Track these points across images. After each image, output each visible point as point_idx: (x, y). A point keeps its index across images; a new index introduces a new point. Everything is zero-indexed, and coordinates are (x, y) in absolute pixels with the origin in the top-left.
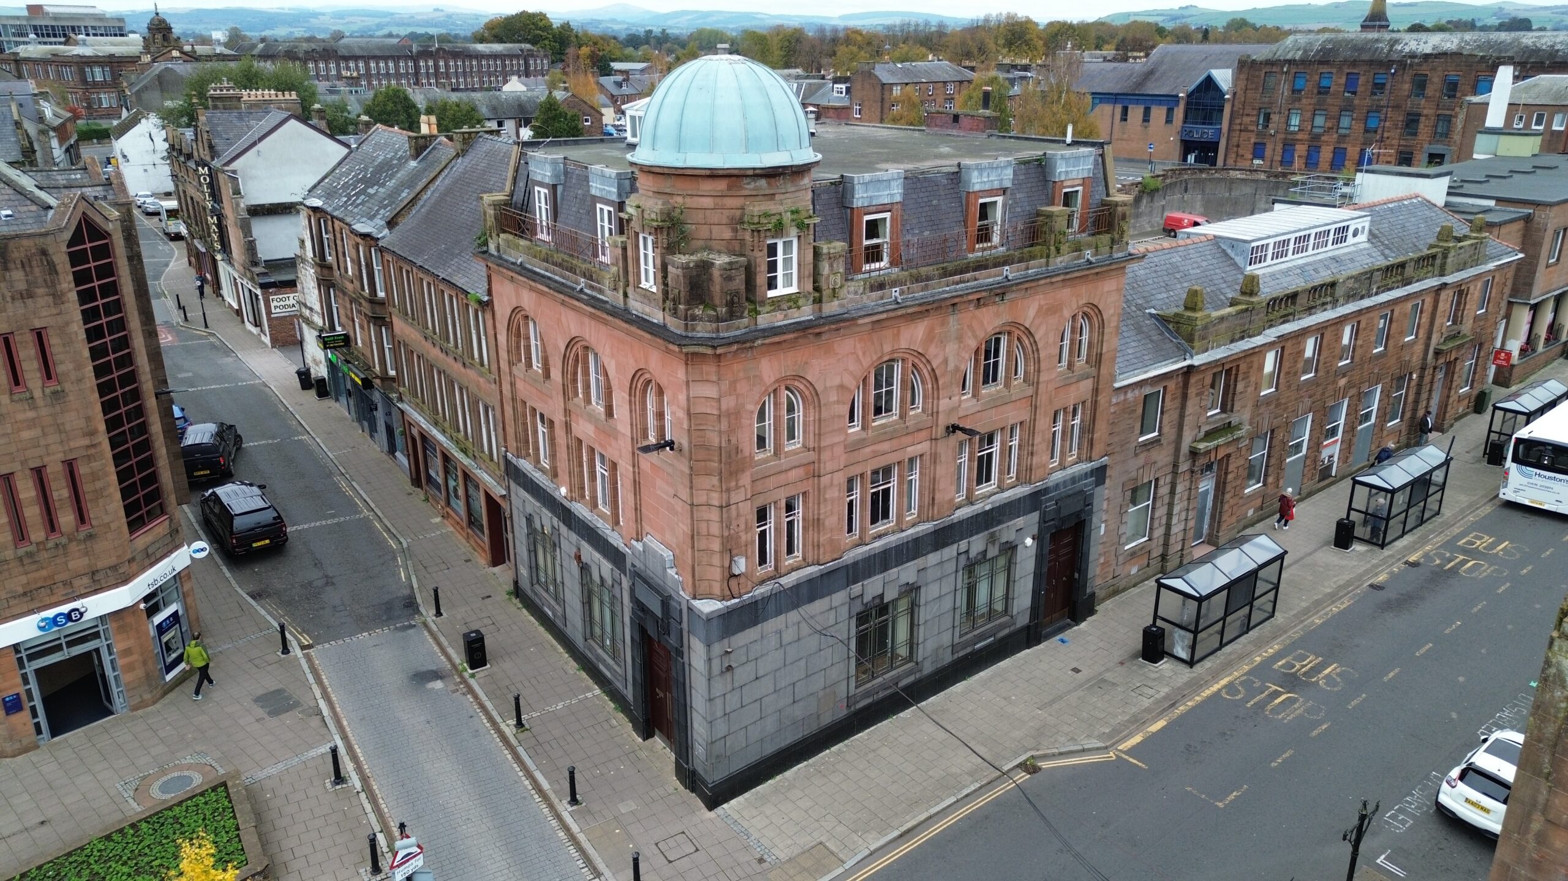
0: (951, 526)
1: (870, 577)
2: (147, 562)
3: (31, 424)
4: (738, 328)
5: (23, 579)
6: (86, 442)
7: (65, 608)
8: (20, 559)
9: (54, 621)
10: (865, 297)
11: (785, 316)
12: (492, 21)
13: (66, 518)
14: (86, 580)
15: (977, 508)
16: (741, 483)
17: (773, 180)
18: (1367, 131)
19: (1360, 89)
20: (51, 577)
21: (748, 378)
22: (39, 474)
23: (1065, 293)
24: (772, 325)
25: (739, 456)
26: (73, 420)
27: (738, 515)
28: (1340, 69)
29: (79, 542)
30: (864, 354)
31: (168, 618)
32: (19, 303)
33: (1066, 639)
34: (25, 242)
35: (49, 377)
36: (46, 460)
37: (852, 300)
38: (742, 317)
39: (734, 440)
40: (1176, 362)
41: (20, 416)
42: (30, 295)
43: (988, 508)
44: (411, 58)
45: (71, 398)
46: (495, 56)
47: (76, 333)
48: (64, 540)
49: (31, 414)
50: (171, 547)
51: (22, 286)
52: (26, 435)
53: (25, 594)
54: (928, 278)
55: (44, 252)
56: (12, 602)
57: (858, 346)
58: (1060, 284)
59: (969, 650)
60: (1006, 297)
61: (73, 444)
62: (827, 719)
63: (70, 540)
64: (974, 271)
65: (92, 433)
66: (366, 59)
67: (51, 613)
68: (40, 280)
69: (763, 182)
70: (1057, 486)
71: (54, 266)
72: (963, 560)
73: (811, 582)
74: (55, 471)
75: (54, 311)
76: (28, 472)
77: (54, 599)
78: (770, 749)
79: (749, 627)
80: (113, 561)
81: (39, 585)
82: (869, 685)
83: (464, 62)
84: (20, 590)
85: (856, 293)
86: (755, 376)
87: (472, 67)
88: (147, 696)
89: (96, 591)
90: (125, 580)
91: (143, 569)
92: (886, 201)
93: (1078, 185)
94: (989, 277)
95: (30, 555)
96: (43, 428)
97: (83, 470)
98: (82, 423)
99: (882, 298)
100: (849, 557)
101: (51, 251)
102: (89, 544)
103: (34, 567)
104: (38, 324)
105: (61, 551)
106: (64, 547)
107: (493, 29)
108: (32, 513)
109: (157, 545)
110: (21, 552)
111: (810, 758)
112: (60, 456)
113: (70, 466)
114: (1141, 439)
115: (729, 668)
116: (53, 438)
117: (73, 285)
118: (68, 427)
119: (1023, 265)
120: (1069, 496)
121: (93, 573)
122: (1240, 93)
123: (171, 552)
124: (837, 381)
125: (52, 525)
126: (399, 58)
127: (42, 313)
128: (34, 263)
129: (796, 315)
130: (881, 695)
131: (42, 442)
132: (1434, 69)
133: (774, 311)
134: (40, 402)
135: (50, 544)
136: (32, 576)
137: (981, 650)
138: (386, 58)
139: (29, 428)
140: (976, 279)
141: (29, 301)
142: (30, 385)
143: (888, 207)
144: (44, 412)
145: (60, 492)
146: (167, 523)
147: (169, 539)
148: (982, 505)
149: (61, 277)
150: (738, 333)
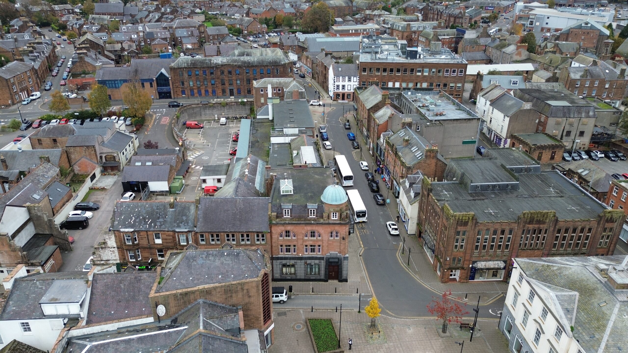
18: (212, 85)
19: (207, 74)
28: (200, 69)
122: (173, 77)
132: (224, 68)
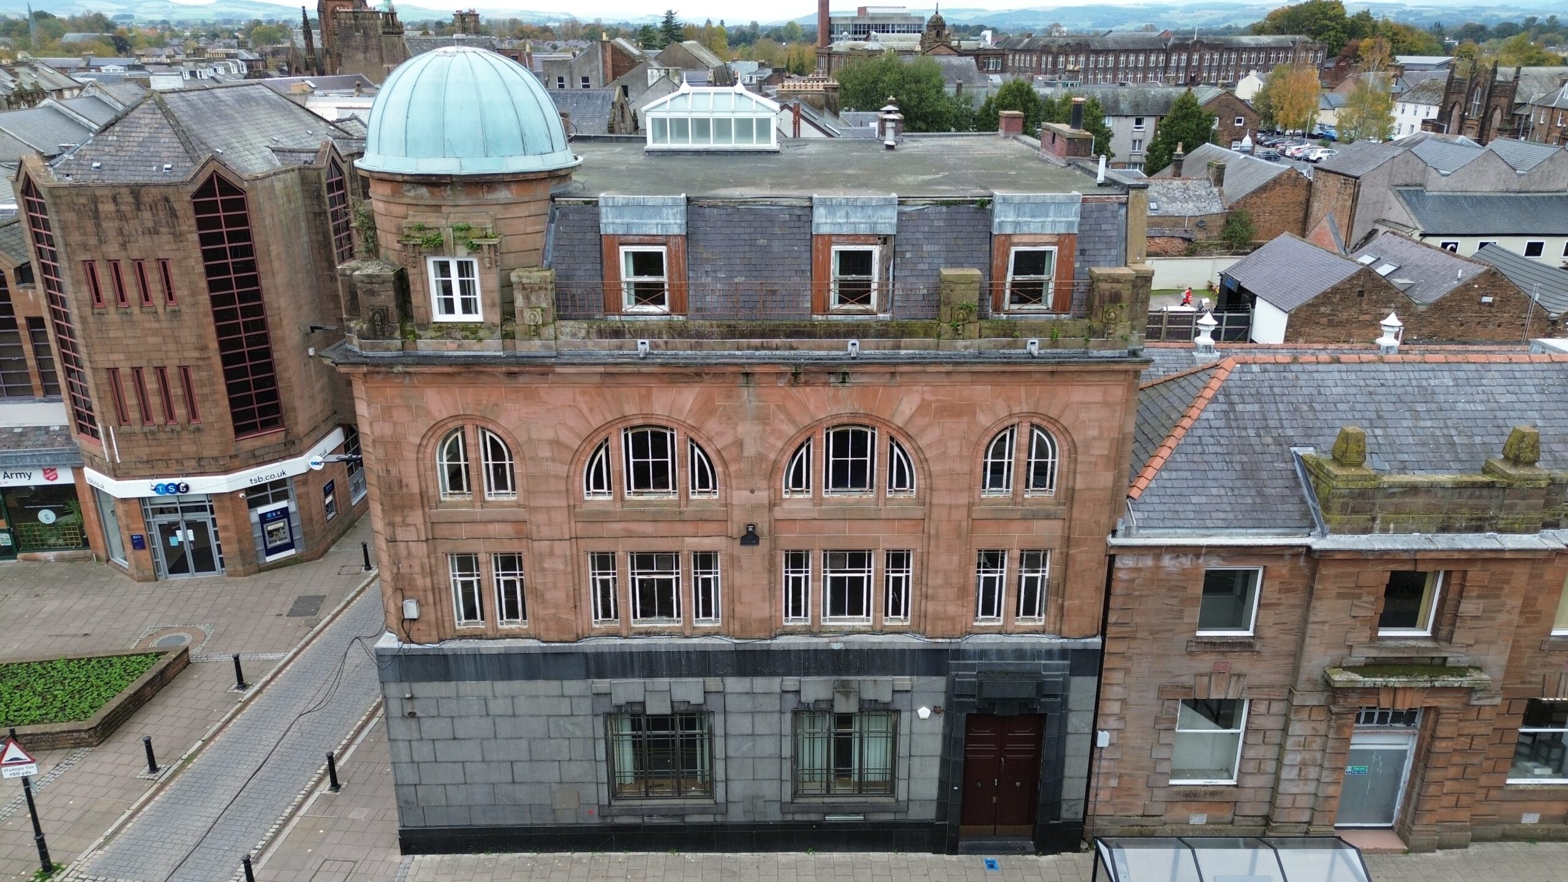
0: (768, 653)
1: (625, 676)
2: (252, 461)
3: (156, 332)
4: (388, 349)
5: (147, 450)
6: (197, 354)
7: (176, 481)
8: (145, 434)
9: (166, 488)
10: (590, 343)
11: (459, 346)
12: (1277, 11)
13: (180, 411)
14: (193, 463)
15: (819, 642)
16: (410, 520)
17: (436, 190)
20: (168, 454)
21: (409, 408)
22: (161, 371)
23: (982, 391)
24: (439, 353)
25: (404, 490)
26: (188, 336)
27: (409, 555)
29: (190, 432)
30: (591, 410)
31: (276, 511)
32: (147, 237)
33: (997, 864)
34: (153, 190)
35: (171, 298)
36: (166, 363)
37: (567, 344)
38: (391, 337)
39: (394, 471)
40: (1286, 535)
41: (147, 325)
42: (157, 232)
43: (836, 646)
44: (1164, 51)
45: (186, 318)
46: (1259, 49)
47: (193, 268)
48: (178, 428)
49: (155, 325)
50: (283, 454)
51: (150, 224)
52: (151, 340)
53: (148, 462)
54: (699, 335)
55: (167, 200)
56: (139, 466)
57: (580, 399)
58: (968, 378)
59: (813, 817)
60: (852, 380)
61: (186, 354)
62: (567, 818)
63: (183, 429)
64: (788, 336)
65: (204, 348)
66: (1117, 52)
67: (166, 481)
68: (164, 221)
69: (424, 191)
70: (983, 653)
71: (175, 211)
72: (791, 702)
73: (526, 656)
74: (172, 372)
75: (174, 247)
76: (152, 369)
77: (169, 471)
78: (482, 820)
79: (437, 680)
80: (216, 453)
81: (159, 457)
82: (637, 802)
83: (1221, 55)
84: (145, 459)
85: (574, 335)
86: (417, 407)
87: (1229, 60)
88: (240, 568)
89: (202, 474)
90: (226, 471)
91: (247, 466)
92: (654, 232)
93: (1054, 244)
94: (820, 348)
95: (153, 433)
96: (164, 337)
97: (194, 376)
98: (193, 339)
99: (620, 348)
100: (589, 645)
101: (172, 200)
102: (197, 435)
103: (155, 443)
104: (161, 256)
105: (176, 436)
106: (178, 433)
107: (1274, 19)
108: (155, 401)
109: (267, 450)
110: (146, 429)
111: (541, 851)
112: (176, 362)
113: (185, 371)
114: (1200, 633)
115: (412, 715)
116: (171, 347)
117: (194, 228)
118: (183, 340)
119: (889, 342)
120: (1007, 673)
121: (199, 459)
123: (284, 458)
124: (550, 434)
125: (170, 414)
126: (1151, 51)
127: (164, 246)
128: (159, 207)
129: (475, 348)
130: (656, 820)
131: (163, 348)
133: (441, 337)
134: (162, 317)
135: (168, 429)
136: (154, 449)
137: (837, 825)
138: (1137, 52)
139: (154, 335)
140: (792, 348)
141: (155, 237)
142: (155, 302)
143: (664, 240)
144: (165, 324)
145: (176, 390)
146: (283, 434)
147: (282, 447)
148: (826, 640)
149: (181, 221)
150: (389, 354)
